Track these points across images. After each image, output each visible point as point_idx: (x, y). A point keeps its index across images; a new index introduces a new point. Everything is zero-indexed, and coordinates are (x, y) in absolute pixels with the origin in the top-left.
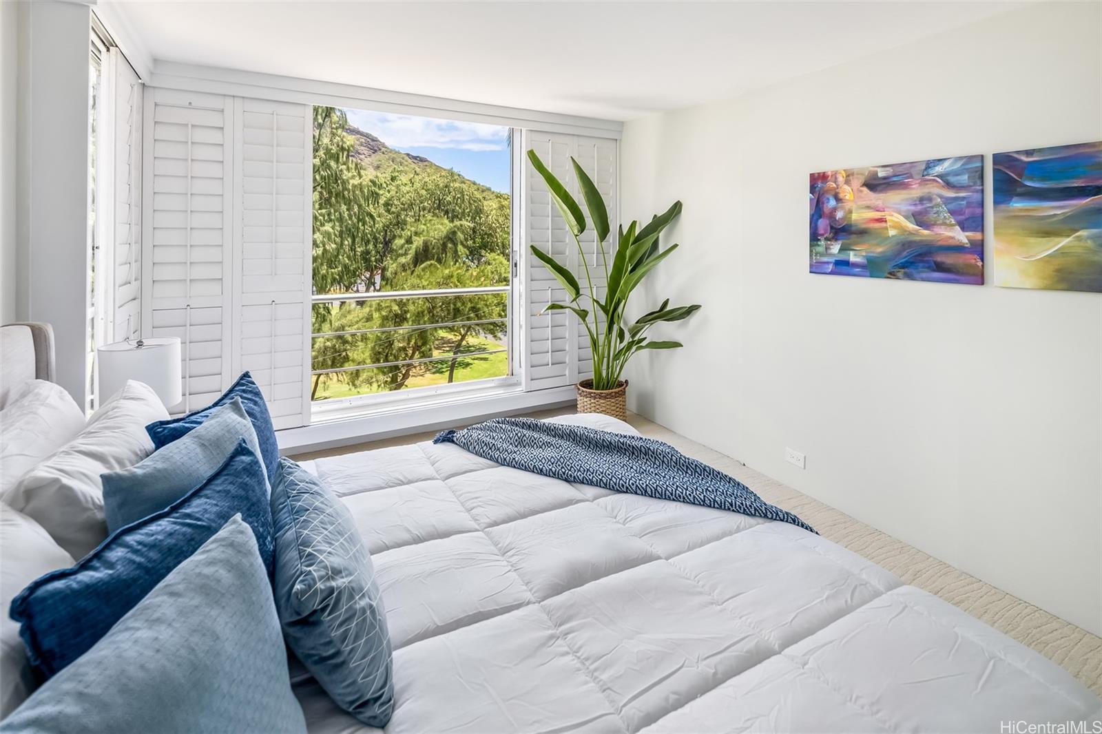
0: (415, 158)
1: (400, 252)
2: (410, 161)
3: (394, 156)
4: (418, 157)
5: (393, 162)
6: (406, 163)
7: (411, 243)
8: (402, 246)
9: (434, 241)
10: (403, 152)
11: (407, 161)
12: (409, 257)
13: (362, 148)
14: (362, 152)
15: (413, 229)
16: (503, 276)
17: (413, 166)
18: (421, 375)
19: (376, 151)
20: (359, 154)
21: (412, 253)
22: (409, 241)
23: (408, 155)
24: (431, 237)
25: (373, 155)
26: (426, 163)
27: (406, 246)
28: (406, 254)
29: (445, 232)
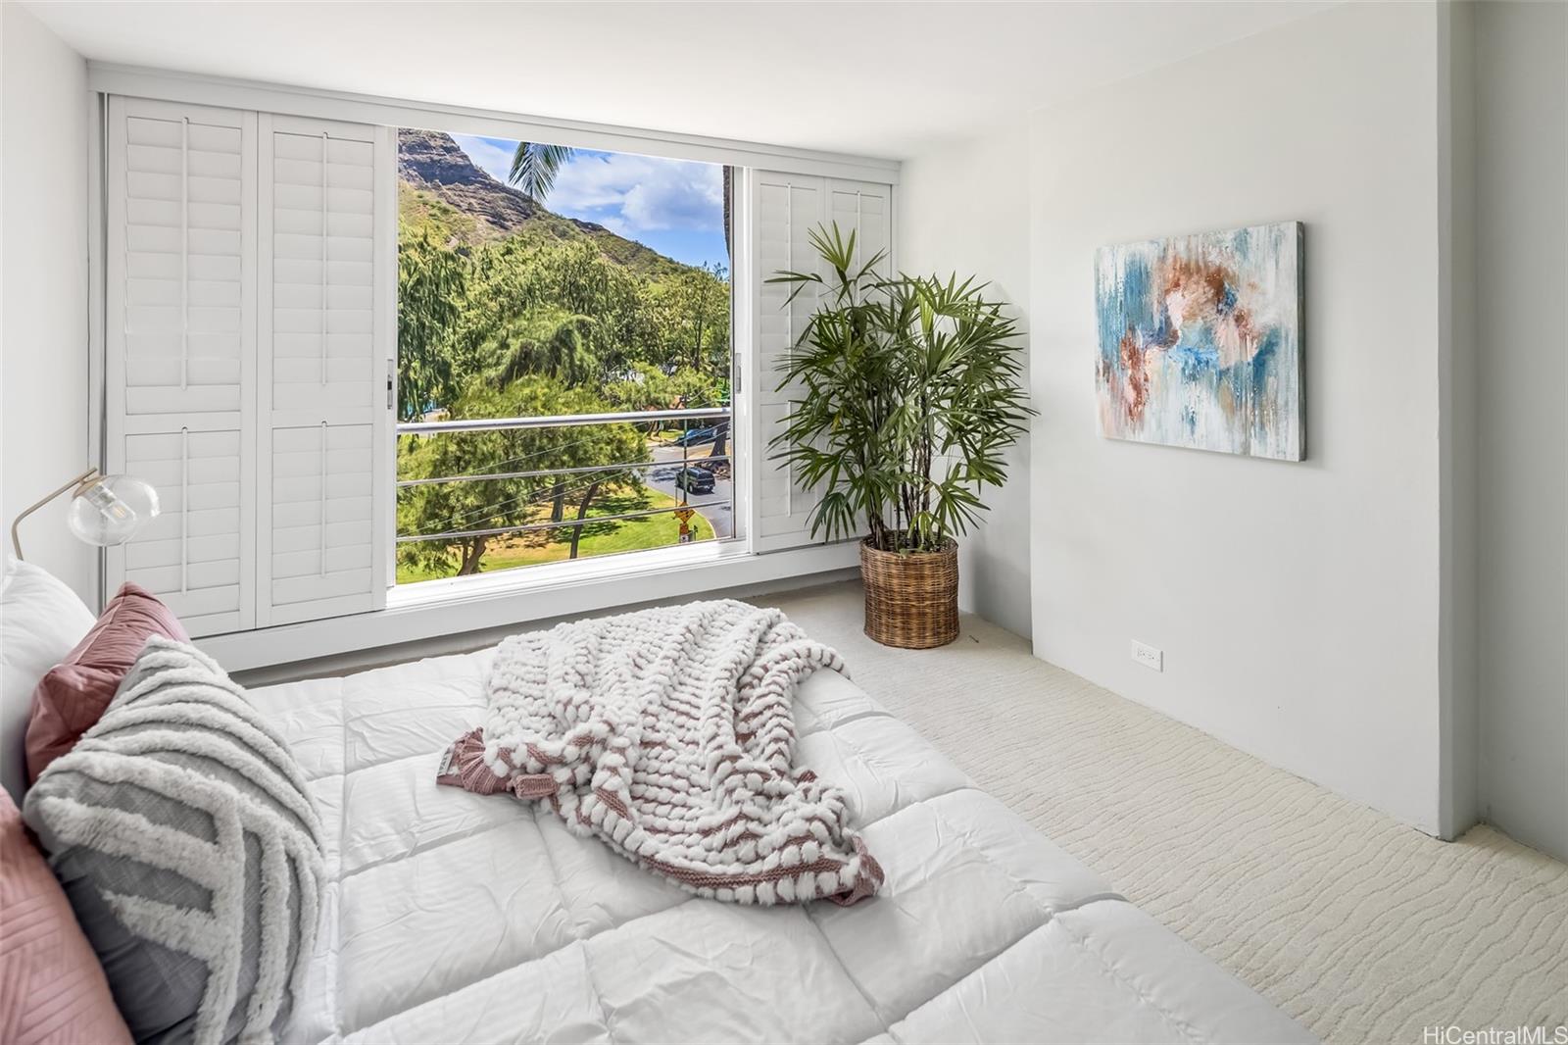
0: (585, 225)
1: (490, 360)
2: (577, 229)
3: (555, 222)
4: (590, 224)
5: (553, 230)
6: (572, 233)
7: (507, 347)
8: (493, 353)
9: (537, 344)
10: (568, 218)
11: (573, 230)
12: (502, 368)
13: (509, 211)
14: (508, 218)
15: (511, 326)
16: (652, 396)
17: (582, 237)
18: (541, 545)
19: (529, 215)
20: (505, 220)
21: (506, 361)
22: (504, 345)
23: (575, 221)
24: (534, 339)
25: (525, 222)
26: (600, 233)
27: (499, 352)
28: (497, 364)
29: (554, 331)
